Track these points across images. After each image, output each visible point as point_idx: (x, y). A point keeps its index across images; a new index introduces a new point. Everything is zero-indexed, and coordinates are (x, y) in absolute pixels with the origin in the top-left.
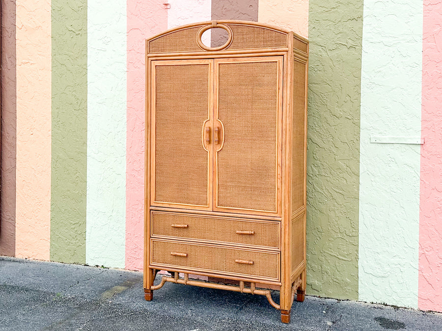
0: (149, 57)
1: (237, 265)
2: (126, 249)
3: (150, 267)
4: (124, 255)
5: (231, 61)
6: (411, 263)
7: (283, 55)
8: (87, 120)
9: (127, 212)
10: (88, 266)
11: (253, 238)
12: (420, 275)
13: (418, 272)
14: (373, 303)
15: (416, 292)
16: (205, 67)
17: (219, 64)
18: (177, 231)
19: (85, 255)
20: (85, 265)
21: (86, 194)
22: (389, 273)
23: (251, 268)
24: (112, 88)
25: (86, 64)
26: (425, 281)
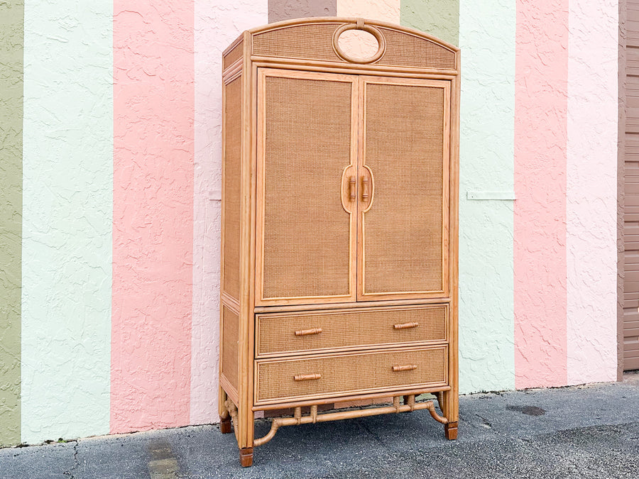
0: (252, 61)
1: (393, 375)
2: (113, 399)
3: (254, 408)
4: (108, 411)
5: (384, 81)
6: (508, 337)
7: (451, 80)
8: (21, 169)
9: (114, 332)
10: (27, 446)
11: (413, 332)
12: (515, 349)
13: (513, 346)
14: (472, 394)
15: (513, 370)
16: (346, 86)
17: (367, 84)
18: (301, 342)
19: (19, 427)
20: (21, 446)
21: (20, 310)
22: (487, 354)
23: (411, 376)
24: (81, 111)
25: (21, 63)
26: (521, 356)
